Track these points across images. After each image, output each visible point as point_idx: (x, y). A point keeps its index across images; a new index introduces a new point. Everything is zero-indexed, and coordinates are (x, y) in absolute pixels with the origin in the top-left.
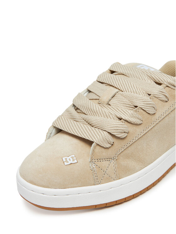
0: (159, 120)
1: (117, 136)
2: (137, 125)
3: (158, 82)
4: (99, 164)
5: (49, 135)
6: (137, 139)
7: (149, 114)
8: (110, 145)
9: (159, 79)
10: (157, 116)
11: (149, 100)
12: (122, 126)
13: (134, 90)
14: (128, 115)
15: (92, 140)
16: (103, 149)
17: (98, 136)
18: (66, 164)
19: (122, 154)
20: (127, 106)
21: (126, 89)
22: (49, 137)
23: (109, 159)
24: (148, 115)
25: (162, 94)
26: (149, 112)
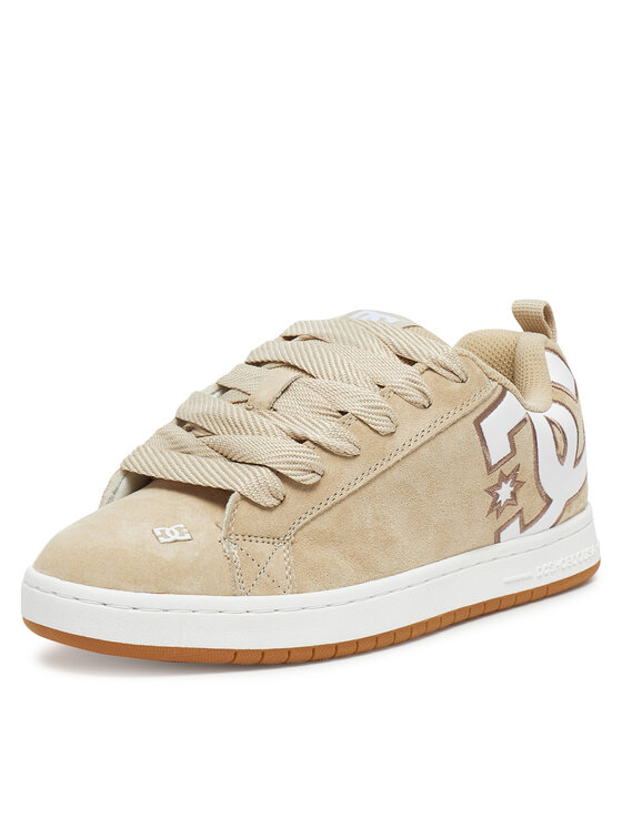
0: (404, 453)
1: (293, 478)
2: (345, 457)
3: (406, 356)
4: (247, 546)
5: (110, 494)
6: (345, 493)
7: (377, 432)
8: (276, 502)
9: (407, 348)
10: (398, 440)
11: (377, 396)
12: (306, 455)
13: (343, 372)
14: (325, 431)
15: (230, 488)
16: (257, 511)
17: (246, 479)
18: (162, 540)
19: (306, 530)
20: (322, 411)
21: (323, 369)
22: (108, 499)
23: (273, 538)
24: (376, 435)
25: (414, 387)
26: (375, 428)
